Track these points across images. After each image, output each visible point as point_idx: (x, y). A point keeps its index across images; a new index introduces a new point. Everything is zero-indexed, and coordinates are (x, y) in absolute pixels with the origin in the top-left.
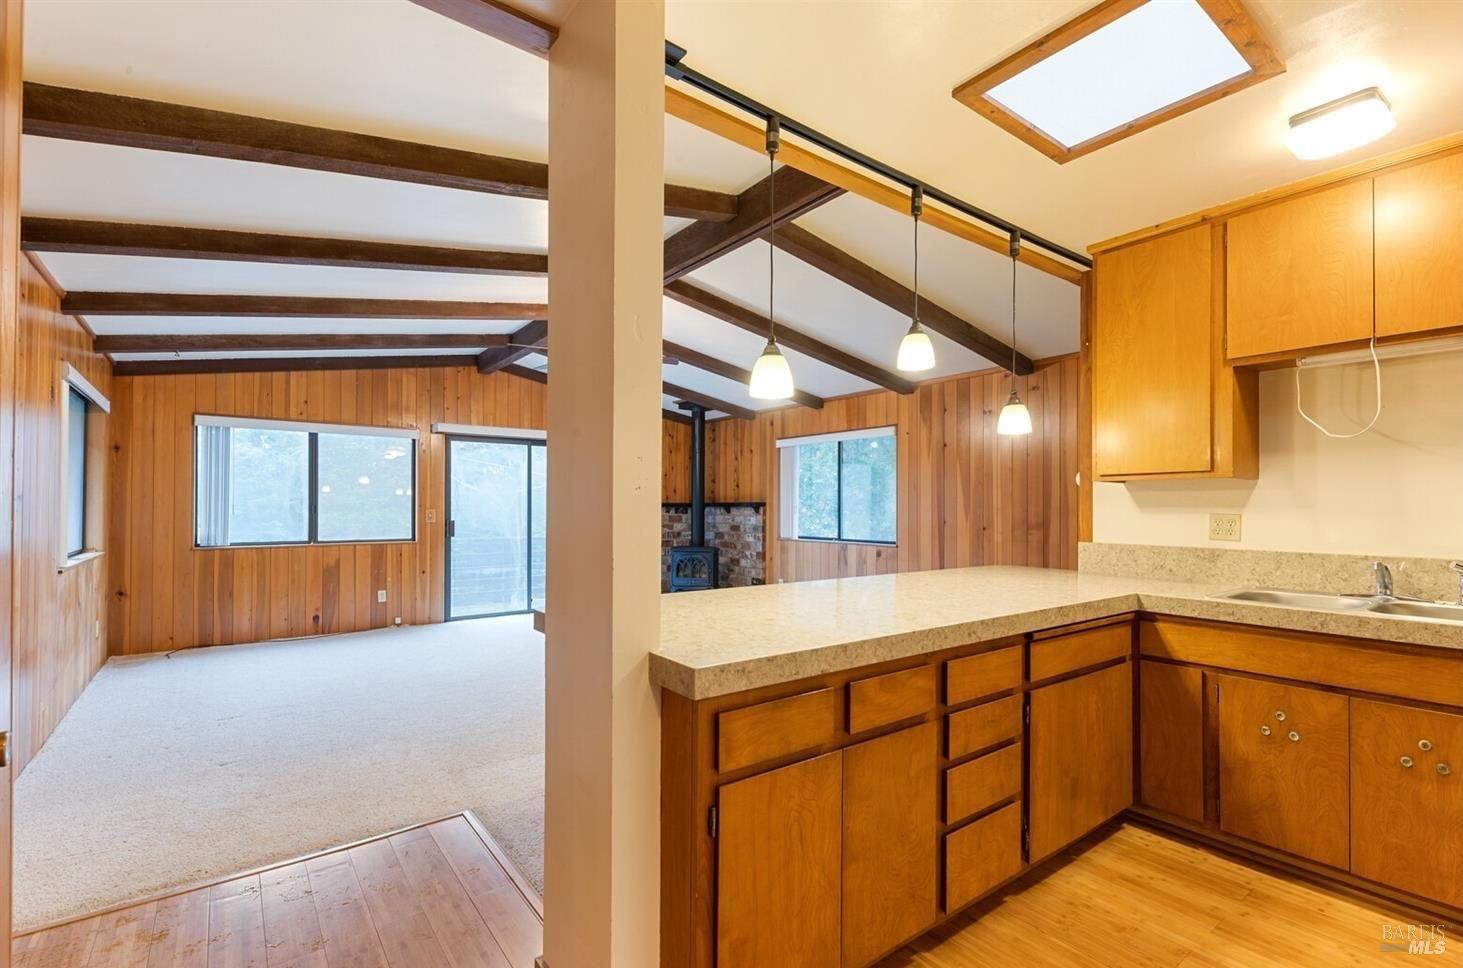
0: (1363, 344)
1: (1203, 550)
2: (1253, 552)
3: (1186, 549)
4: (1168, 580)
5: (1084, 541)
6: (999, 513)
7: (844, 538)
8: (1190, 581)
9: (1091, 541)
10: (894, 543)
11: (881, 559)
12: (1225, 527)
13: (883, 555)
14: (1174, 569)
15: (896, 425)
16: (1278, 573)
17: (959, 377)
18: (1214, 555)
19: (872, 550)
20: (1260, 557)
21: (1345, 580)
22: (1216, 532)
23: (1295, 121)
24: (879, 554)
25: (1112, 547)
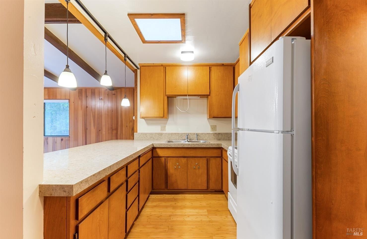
0: (186, 95)
1: (159, 133)
2: (168, 133)
3: (156, 133)
4: (153, 140)
5: (136, 132)
6: (104, 126)
7: (46, 135)
8: (157, 140)
9: (137, 132)
10: (68, 136)
11: (63, 141)
12: (163, 128)
13: (64, 140)
14: (154, 138)
15: (69, 100)
16: (172, 137)
17: (92, 88)
18: (161, 134)
19: (59, 139)
20: (169, 134)
21: (181, 137)
22: (162, 130)
23: (182, 52)
24: (62, 140)
25: (142, 133)
